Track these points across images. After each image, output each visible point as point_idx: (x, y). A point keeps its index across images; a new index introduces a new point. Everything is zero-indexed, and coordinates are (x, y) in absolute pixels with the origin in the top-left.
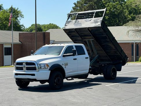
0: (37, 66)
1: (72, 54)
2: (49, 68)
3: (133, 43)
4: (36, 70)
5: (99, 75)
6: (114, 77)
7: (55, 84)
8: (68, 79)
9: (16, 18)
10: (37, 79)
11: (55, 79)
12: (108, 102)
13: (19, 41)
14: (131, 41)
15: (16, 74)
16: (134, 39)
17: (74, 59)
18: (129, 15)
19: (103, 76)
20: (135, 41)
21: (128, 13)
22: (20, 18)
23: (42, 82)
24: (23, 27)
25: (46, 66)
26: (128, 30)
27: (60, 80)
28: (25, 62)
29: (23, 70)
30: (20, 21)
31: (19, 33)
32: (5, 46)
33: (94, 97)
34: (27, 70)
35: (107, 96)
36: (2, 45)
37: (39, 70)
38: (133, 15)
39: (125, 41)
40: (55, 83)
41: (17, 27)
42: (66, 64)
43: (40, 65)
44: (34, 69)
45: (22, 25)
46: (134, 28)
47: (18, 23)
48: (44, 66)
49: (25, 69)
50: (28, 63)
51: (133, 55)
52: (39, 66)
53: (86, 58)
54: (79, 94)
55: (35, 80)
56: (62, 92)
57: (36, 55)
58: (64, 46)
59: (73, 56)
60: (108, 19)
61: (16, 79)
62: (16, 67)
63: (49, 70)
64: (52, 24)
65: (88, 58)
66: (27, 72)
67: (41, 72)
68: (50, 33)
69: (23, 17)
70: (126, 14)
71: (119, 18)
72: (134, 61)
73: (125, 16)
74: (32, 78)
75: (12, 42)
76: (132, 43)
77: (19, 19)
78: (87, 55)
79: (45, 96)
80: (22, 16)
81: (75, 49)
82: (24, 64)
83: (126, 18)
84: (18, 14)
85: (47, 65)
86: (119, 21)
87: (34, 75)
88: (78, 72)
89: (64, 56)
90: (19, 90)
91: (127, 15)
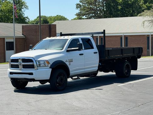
0: (35, 64)
1: (78, 48)
2: (49, 65)
3: (149, 35)
4: (34, 68)
5: (110, 73)
6: (128, 75)
7: (58, 85)
8: (73, 78)
9: (20, 10)
10: (36, 79)
11: (57, 78)
12: (120, 107)
13: (22, 34)
14: (146, 33)
15: (11, 73)
16: (150, 31)
17: (80, 55)
18: (144, 5)
19: (114, 73)
20: (151, 32)
21: (143, 2)
22: (25, 10)
23: (42, 82)
24: (28, 19)
25: (46, 63)
26: (144, 20)
27: (64, 80)
28: (21, 58)
29: (19, 68)
30: (24, 12)
31: (22, 26)
32: (7, 40)
33: (104, 100)
34: (23, 68)
35: (120, 100)
36: (4, 39)
37: (38, 68)
38: (149, 4)
39: (140, 33)
40: (57, 83)
41: (21, 20)
42: (71, 61)
43: (39, 61)
44: (32, 67)
45: (27, 18)
46: (150, 18)
47: (22, 15)
48: (44, 63)
49: (21, 67)
50: (24, 60)
51: (148, 48)
52: (38, 63)
53: (94, 53)
54: (85, 96)
55: (33, 80)
56: (65, 94)
57: (35, 50)
58: (68, 39)
59: (79, 50)
60: (121, 9)
61: (12, 79)
62: (11, 65)
63: (50, 68)
64: (60, 16)
65: (96, 53)
66: (23, 70)
67: (41, 70)
68: (56, 25)
69: (28, 9)
70: (141, 3)
71: (133, 8)
72: (150, 56)
73: (139, 6)
74: (30, 78)
75: (13, 36)
76: (147, 35)
77: (23, 11)
78: (95, 49)
79: (45, 99)
80: (27, 7)
81: (81, 42)
82: (20, 61)
83: (140, 8)
84: (22, 6)
85: (48, 62)
86: (133, 11)
87: (31, 74)
88: (85, 70)
89: (68, 51)
90: (15, 91)
91: (142, 5)
